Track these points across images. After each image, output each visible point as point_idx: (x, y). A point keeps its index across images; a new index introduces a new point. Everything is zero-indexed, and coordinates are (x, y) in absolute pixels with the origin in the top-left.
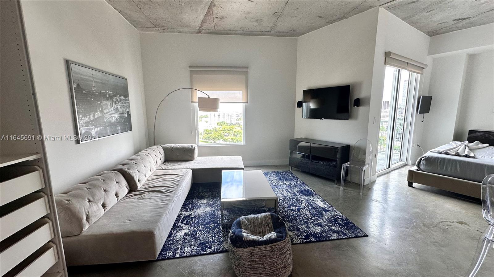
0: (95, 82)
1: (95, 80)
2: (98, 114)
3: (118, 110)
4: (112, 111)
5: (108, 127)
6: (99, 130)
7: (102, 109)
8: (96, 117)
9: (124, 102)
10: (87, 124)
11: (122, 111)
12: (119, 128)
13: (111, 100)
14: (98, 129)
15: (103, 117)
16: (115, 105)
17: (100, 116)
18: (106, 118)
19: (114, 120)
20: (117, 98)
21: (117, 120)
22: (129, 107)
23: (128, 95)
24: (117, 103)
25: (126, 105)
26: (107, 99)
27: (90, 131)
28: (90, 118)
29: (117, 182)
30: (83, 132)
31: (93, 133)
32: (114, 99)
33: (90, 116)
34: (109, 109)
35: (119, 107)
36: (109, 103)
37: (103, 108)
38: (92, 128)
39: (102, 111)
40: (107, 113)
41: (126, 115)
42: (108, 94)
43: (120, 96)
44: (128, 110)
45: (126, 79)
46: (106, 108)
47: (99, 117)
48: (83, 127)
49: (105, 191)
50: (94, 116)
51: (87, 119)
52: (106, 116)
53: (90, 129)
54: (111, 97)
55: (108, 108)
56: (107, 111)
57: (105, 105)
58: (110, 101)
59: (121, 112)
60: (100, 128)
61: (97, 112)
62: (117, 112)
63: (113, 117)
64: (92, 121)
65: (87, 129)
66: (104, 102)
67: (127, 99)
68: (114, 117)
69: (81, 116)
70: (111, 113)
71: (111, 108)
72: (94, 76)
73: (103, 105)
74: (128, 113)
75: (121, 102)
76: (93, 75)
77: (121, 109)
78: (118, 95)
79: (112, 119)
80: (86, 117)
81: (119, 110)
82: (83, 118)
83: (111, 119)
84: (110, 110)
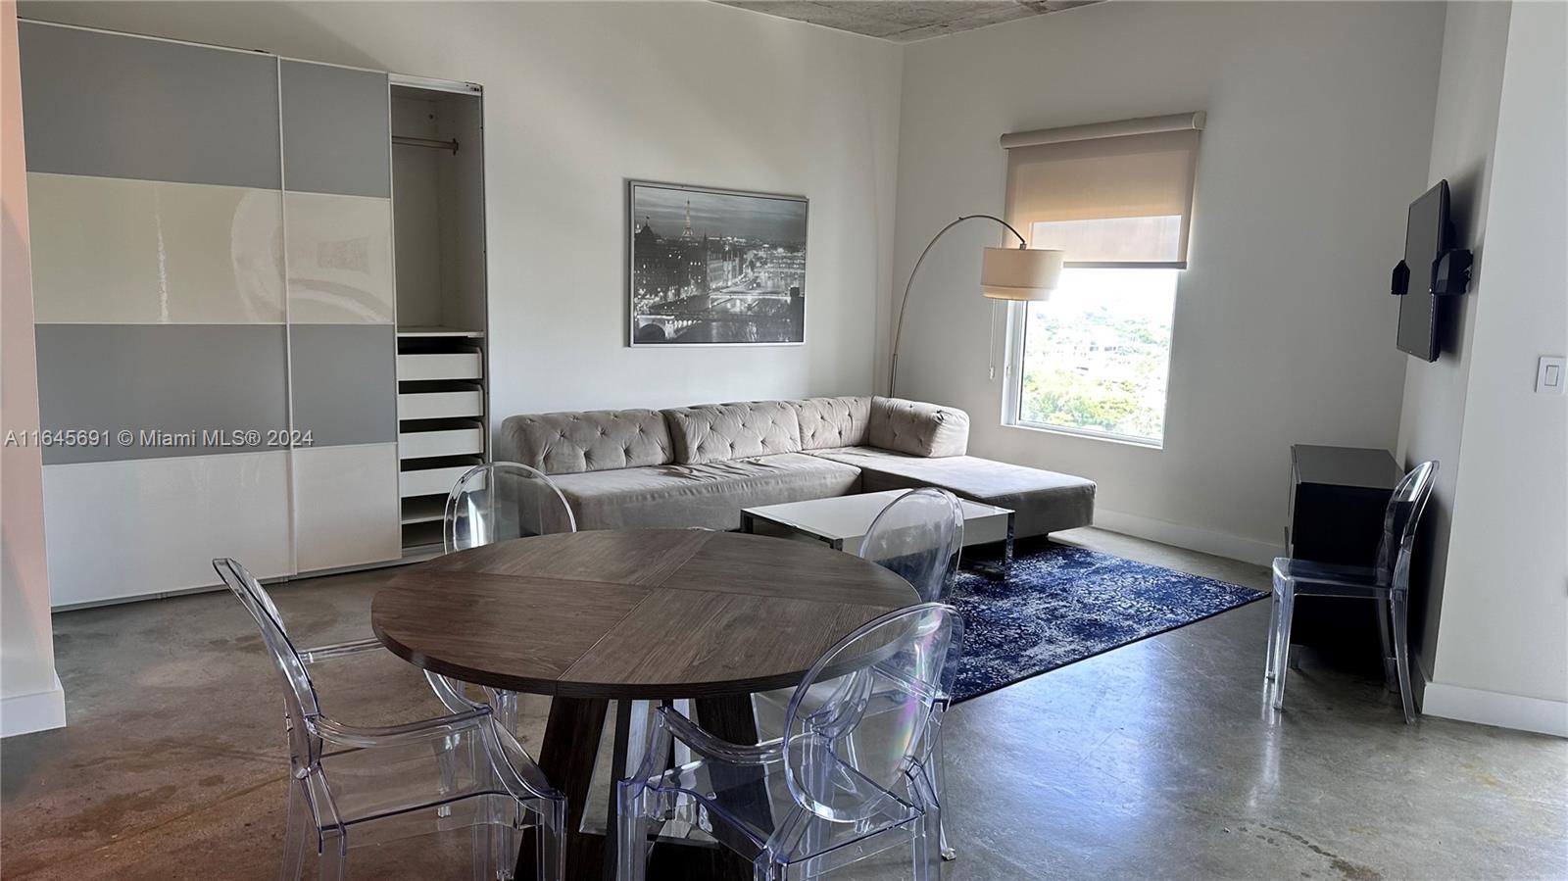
0: (692, 217)
1: (692, 213)
2: (690, 291)
3: (759, 285)
4: (735, 284)
5: (714, 324)
6: (687, 326)
7: (704, 280)
8: (683, 296)
9: (786, 263)
10: (656, 309)
11: (774, 287)
12: (754, 330)
13: (737, 259)
14: (685, 323)
15: (704, 297)
16: (749, 271)
17: (694, 296)
18: (714, 300)
19: (738, 307)
20: (761, 253)
21: (749, 308)
22: (803, 276)
23: (804, 243)
24: (758, 264)
25: (793, 271)
26: (725, 257)
27: (661, 326)
28: (665, 296)
29: (641, 430)
30: (642, 324)
31: (669, 330)
32: (750, 256)
33: (666, 293)
34: (727, 281)
35: (763, 276)
36: (728, 266)
37: (708, 279)
38: (669, 321)
39: (704, 285)
40: (717, 289)
41: (789, 299)
42: (730, 244)
43: (774, 247)
44: (796, 285)
45: (807, 202)
46: (716, 278)
47: (691, 299)
48: (643, 314)
49: (603, 433)
50: (678, 293)
51: (657, 299)
52: (713, 296)
53: (663, 322)
54: (738, 252)
55: (725, 278)
56: (721, 284)
57: (715, 270)
58: (734, 260)
59: (769, 290)
60: (690, 322)
61: (688, 285)
62: (753, 289)
63: (738, 302)
64: (670, 305)
65: (654, 320)
66: (713, 265)
67: (800, 254)
68: (741, 300)
69: (641, 292)
70: (731, 289)
71: (734, 277)
72: (691, 206)
73: (708, 271)
74: (796, 294)
75: (772, 262)
76: (688, 202)
77: (770, 283)
78: (766, 246)
79: (734, 306)
80: (656, 295)
81: (763, 284)
82: (648, 296)
83: (729, 306)
84: (730, 284)
